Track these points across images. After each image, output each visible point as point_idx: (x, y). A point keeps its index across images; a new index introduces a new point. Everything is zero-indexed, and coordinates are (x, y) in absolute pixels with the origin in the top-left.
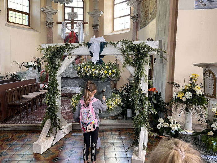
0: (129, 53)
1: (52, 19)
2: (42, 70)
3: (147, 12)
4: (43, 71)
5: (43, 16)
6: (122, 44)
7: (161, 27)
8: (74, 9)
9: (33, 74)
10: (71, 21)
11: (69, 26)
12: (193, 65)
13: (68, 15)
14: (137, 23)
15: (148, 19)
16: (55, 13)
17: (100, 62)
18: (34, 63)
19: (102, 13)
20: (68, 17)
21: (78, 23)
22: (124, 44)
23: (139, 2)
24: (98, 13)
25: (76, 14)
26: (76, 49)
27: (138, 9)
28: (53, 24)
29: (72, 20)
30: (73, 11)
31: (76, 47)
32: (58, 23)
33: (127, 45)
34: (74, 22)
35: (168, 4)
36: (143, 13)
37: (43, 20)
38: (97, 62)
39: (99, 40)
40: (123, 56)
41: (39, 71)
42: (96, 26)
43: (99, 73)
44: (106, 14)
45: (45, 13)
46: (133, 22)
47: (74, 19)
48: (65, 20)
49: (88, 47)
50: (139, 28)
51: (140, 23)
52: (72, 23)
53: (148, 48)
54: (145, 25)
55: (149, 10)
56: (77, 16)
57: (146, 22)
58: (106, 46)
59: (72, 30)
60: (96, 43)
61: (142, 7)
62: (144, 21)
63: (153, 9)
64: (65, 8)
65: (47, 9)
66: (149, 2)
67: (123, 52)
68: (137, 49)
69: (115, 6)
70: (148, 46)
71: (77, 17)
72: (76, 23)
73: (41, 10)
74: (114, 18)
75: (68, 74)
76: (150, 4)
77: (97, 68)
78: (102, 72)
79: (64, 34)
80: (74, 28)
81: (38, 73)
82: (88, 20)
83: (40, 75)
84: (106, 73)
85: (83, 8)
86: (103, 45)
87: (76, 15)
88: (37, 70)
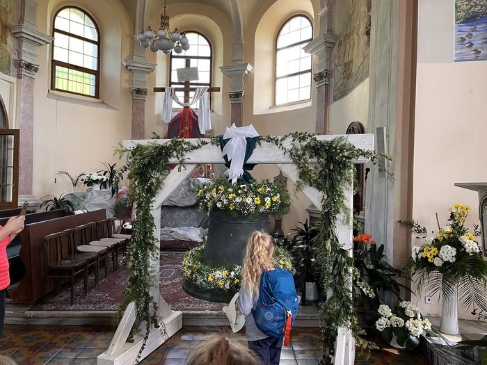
0: (310, 160)
1: (145, 82)
2: (120, 190)
3: (348, 65)
4: (122, 193)
5: (126, 76)
6: (294, 140)
7: (380, 99)
8: (192, 60)
9: (101, 198)
10: (183, 86)
11: (180, 95)
12: (456, 185)
13: (178, 74)
14: (326, 88)
15: (352, 80)
16: (151, 70)
17: (246, 178)
18: (104, 174)
19: (249, 68)
20: (179, 78)
21: (197, 91)
22: (297, 142)
23: (331, 46)
24: (240, 69)
25: (195, 70)
26: (195, 151)
27: (329, 60)
28: (146, 92)
29: (187, 84)
30: (188, 64)
31: (195, 148)
32: (157, 90)
33: (304, 143)
34: (191, 86)
35: (394, 52)
36: (340, 68)
37: (126, 85)
38: (238, 180)
39: (244, 132)
40: (295, 167)
41: (113, 192)
42: (237, 95)
43: (242, 203)
44: (259, 70)
45: (130, 70)
46: (318, 86)
47: (191, 82)
48: (171, 83)
49: (219, 147)
50: (332, 98)
51: (332, 89)
52: (187, 91)
53: (350, 149)
54: (343, 93)
55: (351, 61)
56: (197, 76)
57: (345, 86)
58: (258, 146)
59: (187, 105)
60: (238, 139)
61: (336, 55)
62: (342, 85)
63: (362, 59)
64: (173, 59)
65: (135, 62)
66: (352, 44)
67: (296, 158)
68: (327, 151)
69: (279, 53)
70: (350, 145)
71: (197, 78)
72: (194, 90)
73: (122, 64)
74: (275, 79)
75: (174, 200)
76: (355, 50)
77: (240, 191)
78: (249, 200)
79: (168, 114)
80: (191, 100)
81: (110, 196)
82: (219, 83)
83: (115, 200)
84: (259, 202)
85: (210, 58)
86: (251, 144)
87: (194, 73)
88: (109, 189)
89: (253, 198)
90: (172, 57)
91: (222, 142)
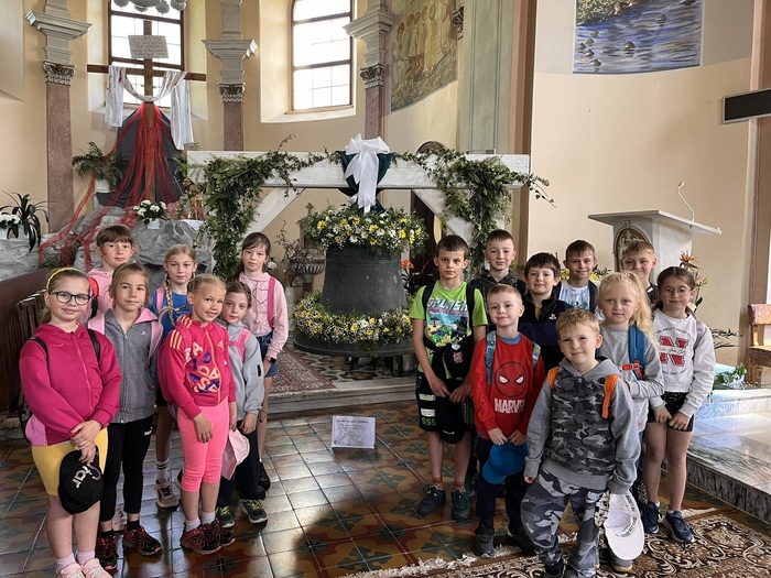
0: (459, 185)
1: (69, 53)
2: (44, 240)
3: (415, 61)
4: (46, 245)
5: (33, 40)
6: (438, 159)
7: (482, 113)
8: (154, 23)
9: (11, 253)
10: (142, 67)
11: (137, 81)
12: (590, 217)
13: (131, 44)
14: (380, 91)
15: (424, 84)
16: (79, 33)
17: (378, 208)
18: (14, 212)
19: (253, 46)
20: (133, 51)
21: (168, 76)
22: (442, 161)
23: (387, 29)
24: (238, 46)
25: (160, 42)
26: (303, 169)
27: (384, 49)
28: (71, 72)
29: (148, 63)
30: (148, 30)
31: (304, 164)
32: (92, 68)
34: (155, 68)
36: (401, 63)
37: (34, 57)
40: (438, 193)
41: (32, 243)
42: (233, 90)
43: (386, 238)
44: (269, 53)
45: (41, 30)
46: (366, 87)
47: (155, 60)
48: (111, 59)
49: (340, 165)
50: (388, 106)
51: (389, 92)
52: (148, 74)
53: (503, 172)
54: (408, 100)
55: (422, 56)
56: (166, 51)
57: (411, 90)
58: (392, 165)
59: (148, 98)
60: (367, 155)
61: (394, 44)
62: (405, 88)
63: (441, 55)
64: (114, 17)
65: (50, 17)
66: (421, 31)
67: (442, 184)
68: (480, 174)
69: (296, 28)
70: (504, 166)
71: (166, 56)
72: (161, 74)
73: (25, 19)
74: (292, 69)
75: (148, 254)
76: (428, 40)
77: (382, 222)
78: (392, 233)
79: (116, 112)
80: (156, 92)
81: (27, 250)
82: (199, 64)
83: (37, 256)
84: (404, 236)
85: (181, 22)
86: (384, 162)
87: (160, 45)
88: (24, 237)
89: (397, 231)
90: (111, 13)
91: (344, 159)
